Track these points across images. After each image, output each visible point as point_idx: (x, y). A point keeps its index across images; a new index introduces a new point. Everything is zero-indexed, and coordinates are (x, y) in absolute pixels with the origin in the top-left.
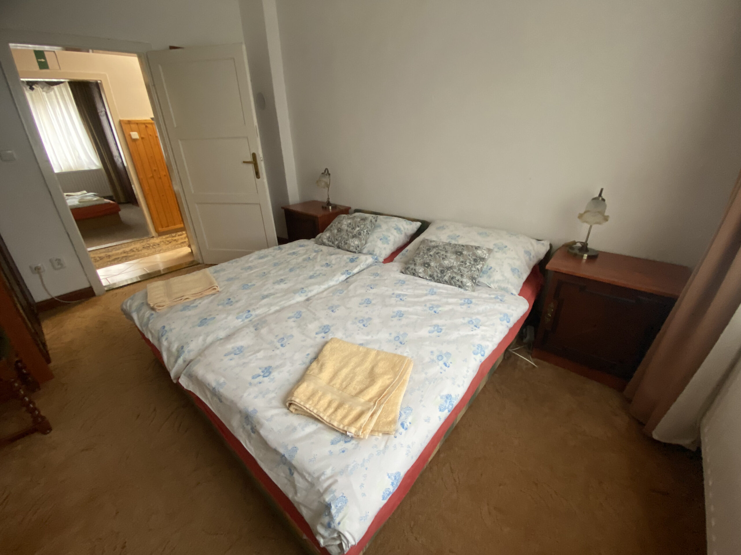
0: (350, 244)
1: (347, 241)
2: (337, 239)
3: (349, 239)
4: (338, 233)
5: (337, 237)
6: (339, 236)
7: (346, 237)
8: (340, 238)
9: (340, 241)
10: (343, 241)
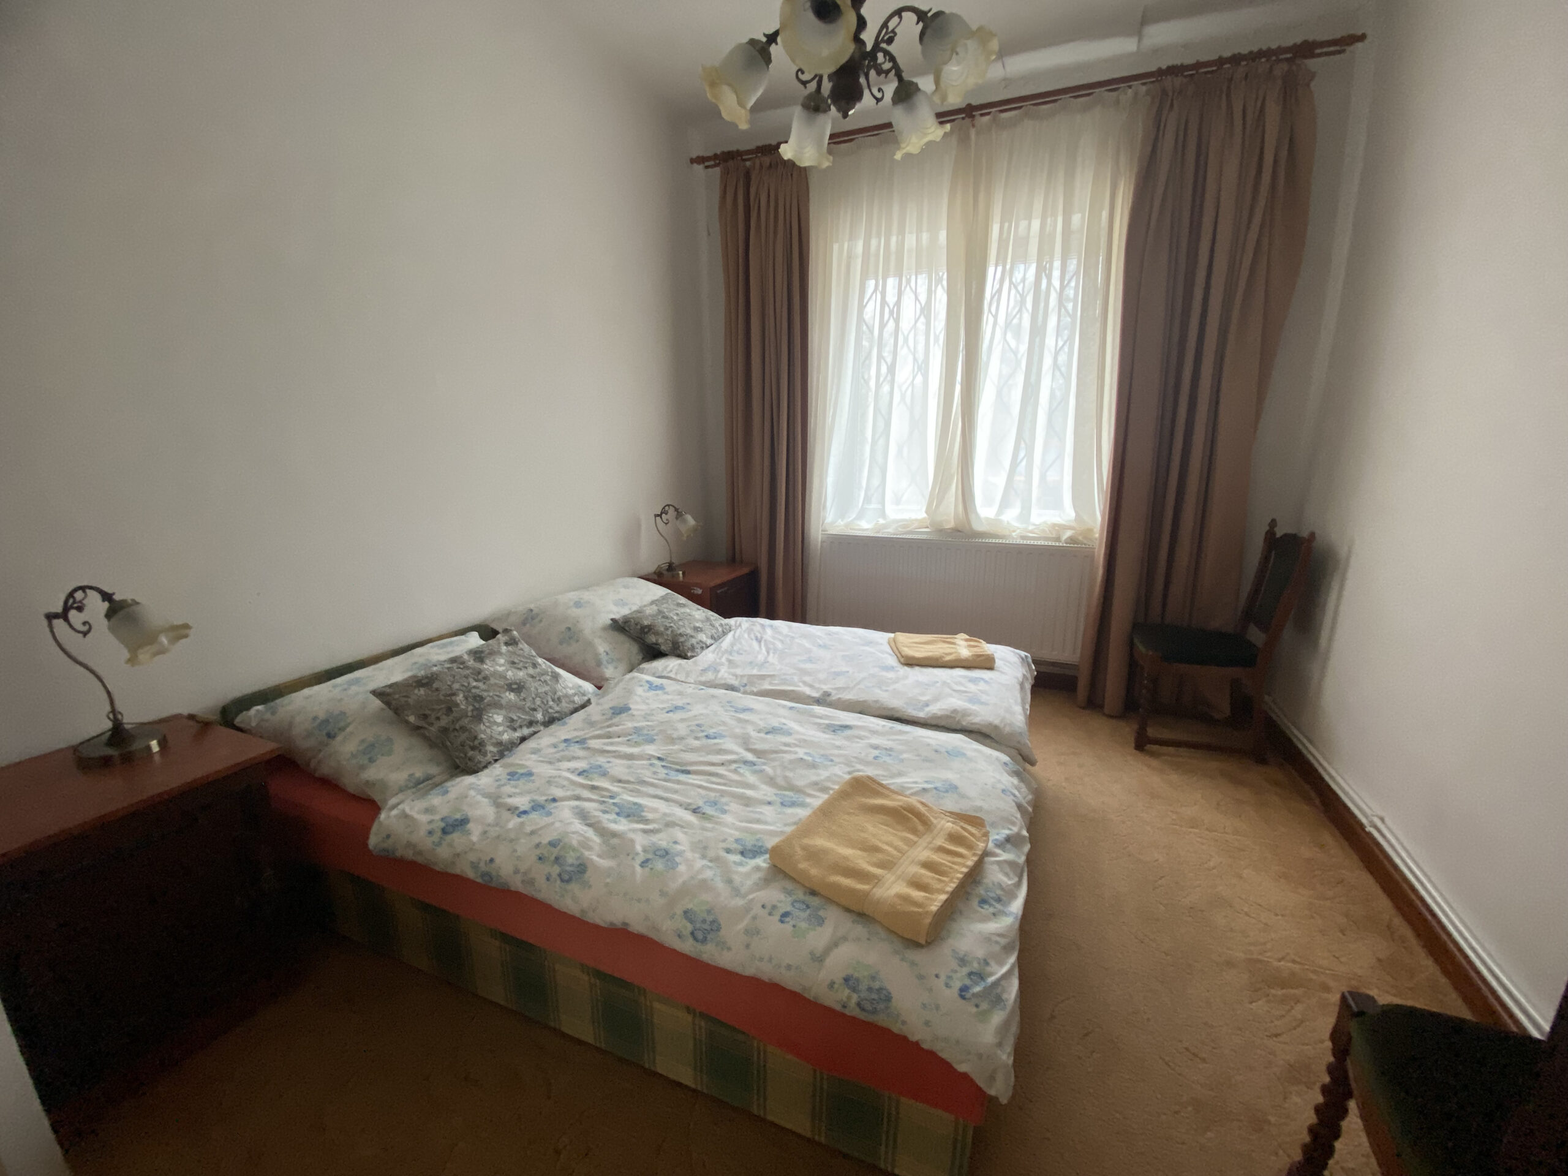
0: (566, 696)
1: (555, 693)
2: (533, 706)
3: (555, 688)
4: (523, 695)
5: (529, 704)
6: (531, 699)
7: (547, 688)
8: (538, 701)
9: (543, 706)
10: (550, 699)
